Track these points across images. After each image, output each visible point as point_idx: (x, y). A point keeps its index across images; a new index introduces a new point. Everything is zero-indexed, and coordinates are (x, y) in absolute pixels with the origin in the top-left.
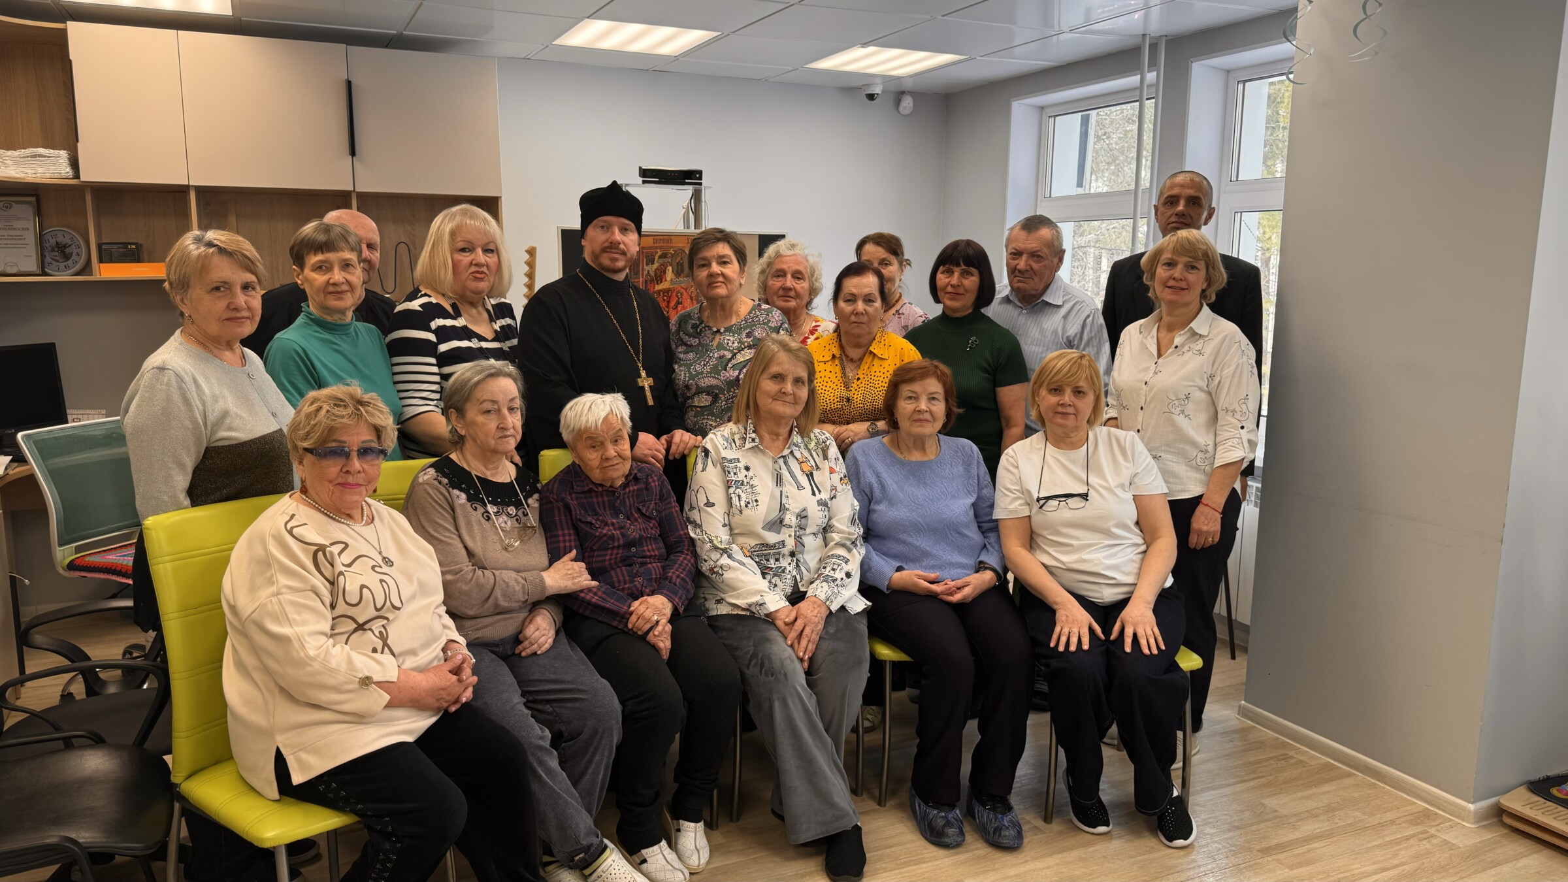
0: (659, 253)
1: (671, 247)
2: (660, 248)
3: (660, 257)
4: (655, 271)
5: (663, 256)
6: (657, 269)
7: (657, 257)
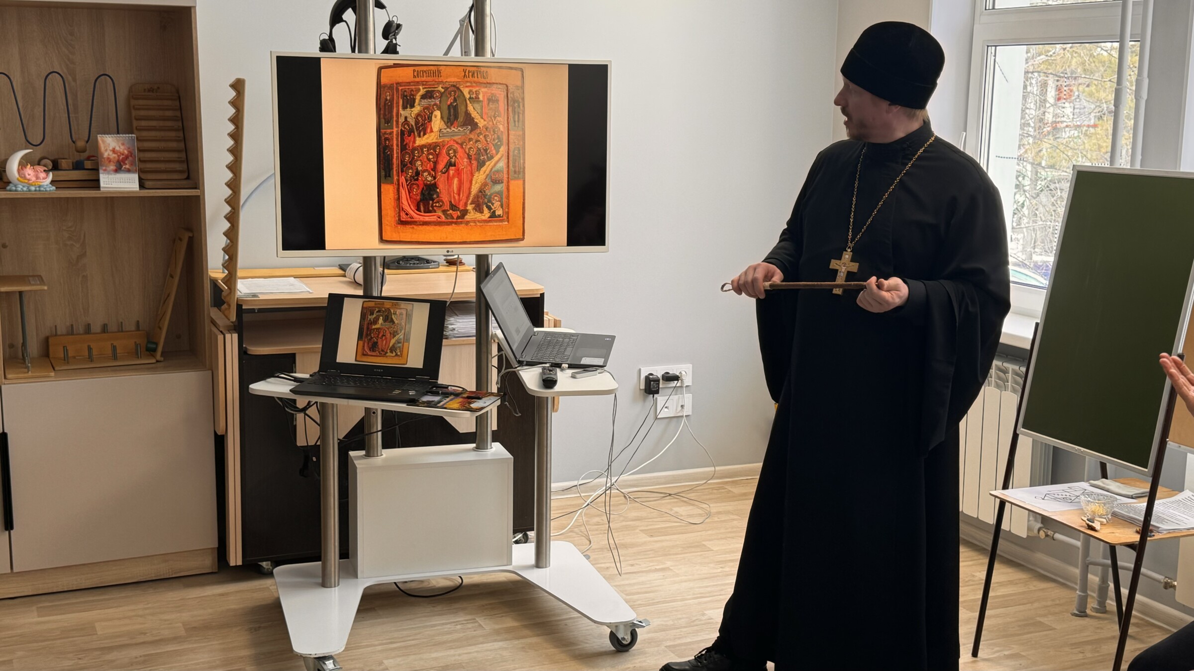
0: (422, 92)
1: (439, 83)
2: (423, 83)
3: (423, 97)
4: (416, 118)
5: (428, 95)
6: (418, 115)
7: (418, 98)
